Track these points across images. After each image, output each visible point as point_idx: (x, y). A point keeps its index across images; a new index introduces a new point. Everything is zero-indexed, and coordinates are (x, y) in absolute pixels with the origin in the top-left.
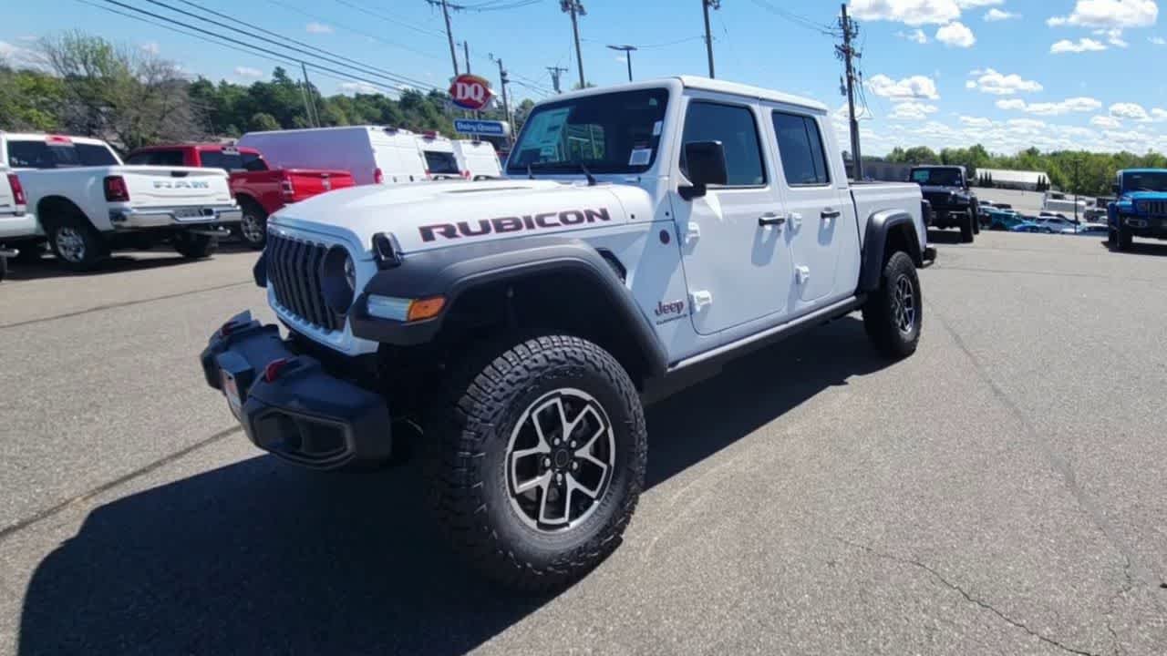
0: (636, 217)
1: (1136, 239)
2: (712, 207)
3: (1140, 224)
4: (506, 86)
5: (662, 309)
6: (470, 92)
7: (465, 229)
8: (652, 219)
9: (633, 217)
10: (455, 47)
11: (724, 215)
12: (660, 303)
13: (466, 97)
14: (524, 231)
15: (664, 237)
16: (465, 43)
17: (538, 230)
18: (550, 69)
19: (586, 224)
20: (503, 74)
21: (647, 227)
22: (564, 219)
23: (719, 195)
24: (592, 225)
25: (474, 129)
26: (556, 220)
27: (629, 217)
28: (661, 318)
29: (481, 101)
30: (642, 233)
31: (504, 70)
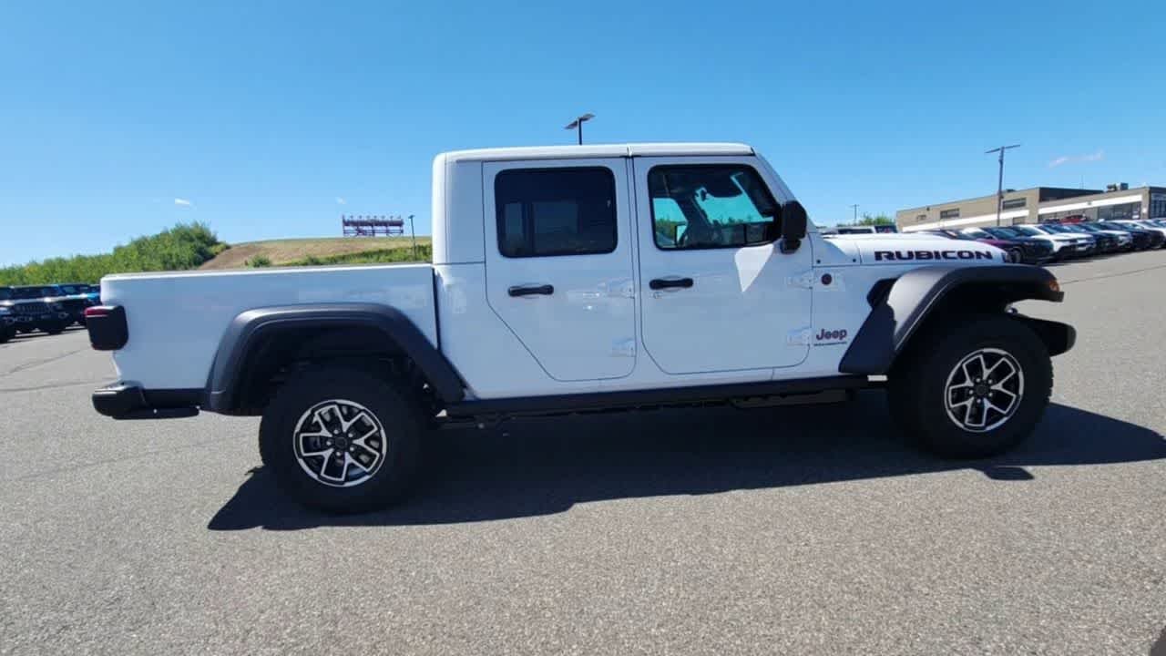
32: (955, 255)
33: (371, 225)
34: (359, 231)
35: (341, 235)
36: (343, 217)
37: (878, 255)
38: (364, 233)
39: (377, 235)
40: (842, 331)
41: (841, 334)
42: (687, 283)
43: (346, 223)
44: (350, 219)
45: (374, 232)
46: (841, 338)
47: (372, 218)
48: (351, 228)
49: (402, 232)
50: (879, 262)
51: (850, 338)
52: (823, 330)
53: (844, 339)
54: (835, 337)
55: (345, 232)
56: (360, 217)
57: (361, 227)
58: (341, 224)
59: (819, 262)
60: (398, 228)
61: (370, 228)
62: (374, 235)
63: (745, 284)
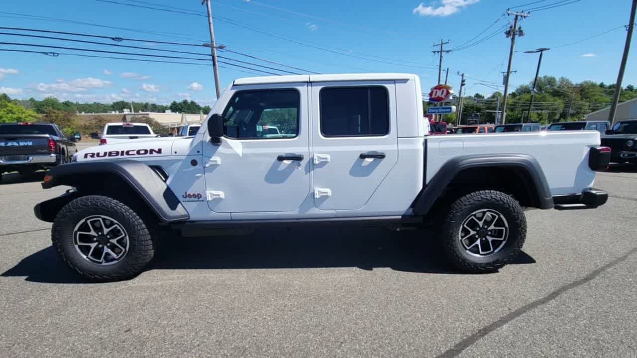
0: (177, 152)
2: (234, 149)
4: (463, 87)
5: (187, 196)
6: (439, 93)
7: (98, 155)
8: (187, 154)
9: (176, 153)
10: (442, 71)
11: (243, 154)
12: (186, 193)
13: (437, 96)
14: (119, 157)
15: (194, 163)
16: (448, 69)
17: (125, 156)
18: (504, 73)
19: (148, 155)
20: (463, 81)
21: (184, 158)
22: (138, 152)
23: (242, 143)
24: (151, 155)
25: (437, 111)
26: (135, 152)
27: (174, 152)
28: (185, 199)
29: (444, 97)
30: (182, 160)
31: (464, 78)
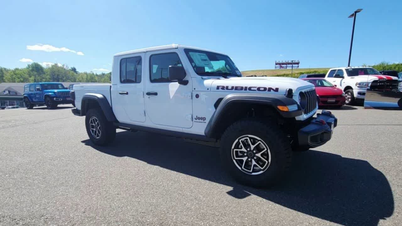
1: (59, 106)
3: (59, 100)
32: (256, 89)
33: (286, 64)
34: (281, 67)
35: (274, 68)
36: (276, 61)
37: (218, 88)
38: (283, 67)
39: (288, 68)
40: (204, 118)
41: (204, 119)
42: (156, 94)
43: (276, 64)
44: (278, 62)
45: (286, 67)
46: (204, 120)
47: (287, 61)
48: (278, 66)
49: (298, 66)
50: (218, 90)
51: (207, 121)
52: (197, 116)
53: (205, 121)
54: (202, 120)
55: (276, 67)
56: (282, 61)
57: (282, 65)
58: (275, 64)
59: (195, 89)
60: (297, 65)
61: (285, 65)
62: (286, 68)
63: (172, 95)
